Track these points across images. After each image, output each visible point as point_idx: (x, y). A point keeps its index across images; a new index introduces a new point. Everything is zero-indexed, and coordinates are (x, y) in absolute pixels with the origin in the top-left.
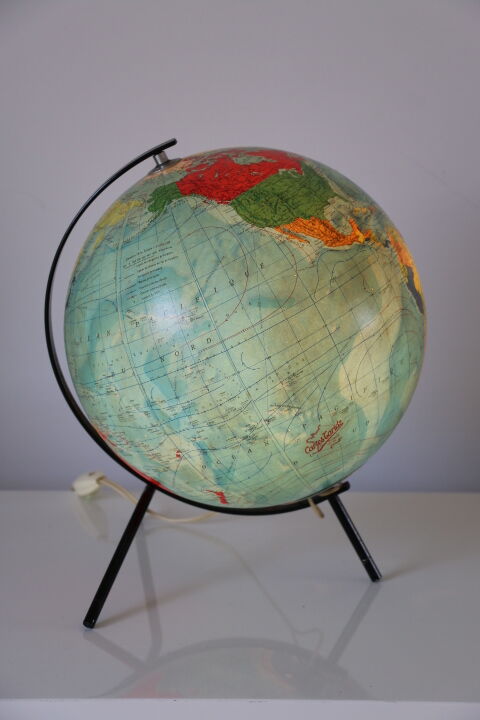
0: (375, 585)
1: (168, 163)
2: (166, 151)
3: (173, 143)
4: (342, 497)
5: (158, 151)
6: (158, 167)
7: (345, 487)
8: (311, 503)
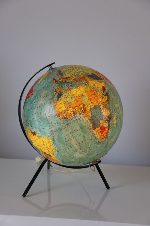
0: (108, 190)
1: (52, 69)
2: (52, 65)
3: (54, 63)
4: (99, 164)
5: (50, 65)
6: (50, 70)
7: (100, 162)
8: (90, 166)
